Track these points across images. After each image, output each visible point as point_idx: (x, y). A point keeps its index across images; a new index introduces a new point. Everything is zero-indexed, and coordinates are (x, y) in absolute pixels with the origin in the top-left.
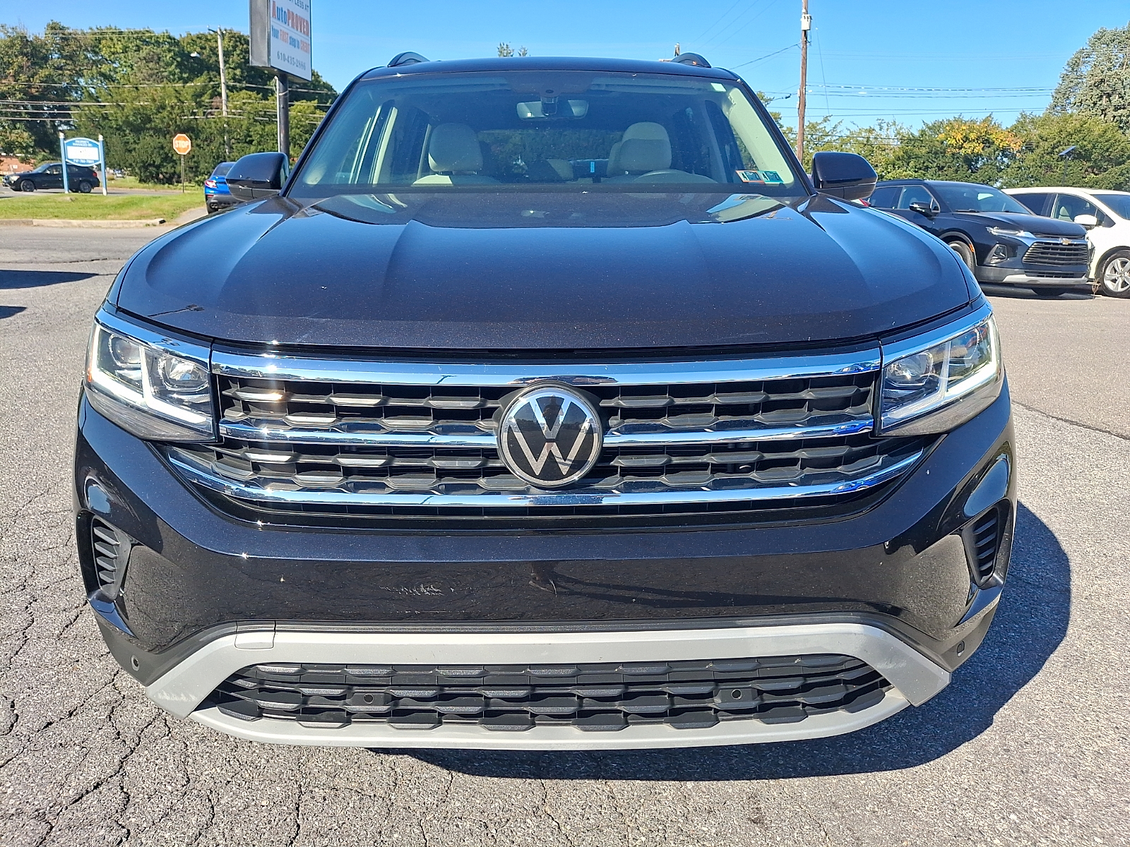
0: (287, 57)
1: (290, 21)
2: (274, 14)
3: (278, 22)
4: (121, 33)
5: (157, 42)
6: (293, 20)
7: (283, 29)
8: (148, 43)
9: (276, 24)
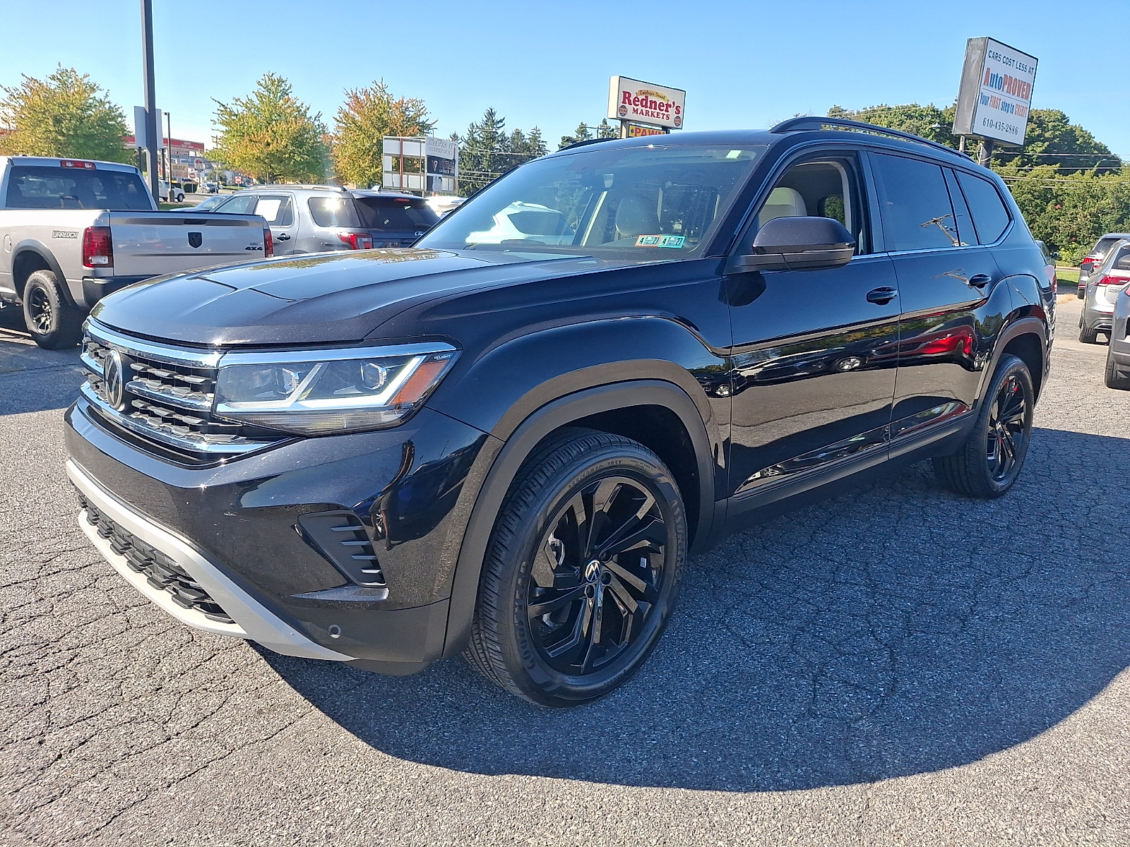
0: (994, 123)
1: (1006, 87)
2: (986, 80)
3: (990, 89)
4: (889, 109)
5: (921, 116)
6: (1010, 85)
7: (994, 95)
8: (910, 117)
9: (988, 91)
